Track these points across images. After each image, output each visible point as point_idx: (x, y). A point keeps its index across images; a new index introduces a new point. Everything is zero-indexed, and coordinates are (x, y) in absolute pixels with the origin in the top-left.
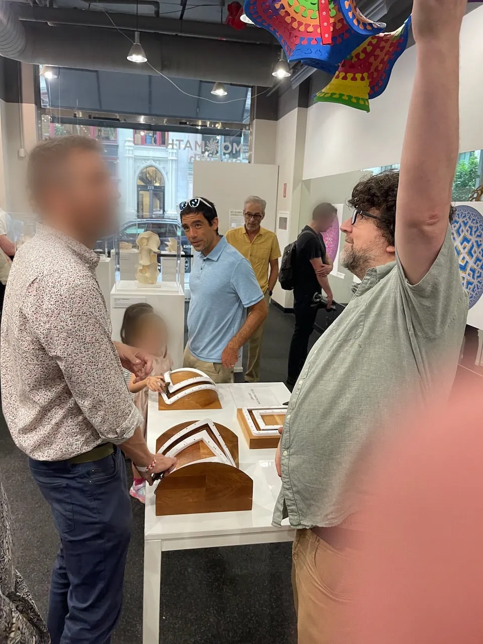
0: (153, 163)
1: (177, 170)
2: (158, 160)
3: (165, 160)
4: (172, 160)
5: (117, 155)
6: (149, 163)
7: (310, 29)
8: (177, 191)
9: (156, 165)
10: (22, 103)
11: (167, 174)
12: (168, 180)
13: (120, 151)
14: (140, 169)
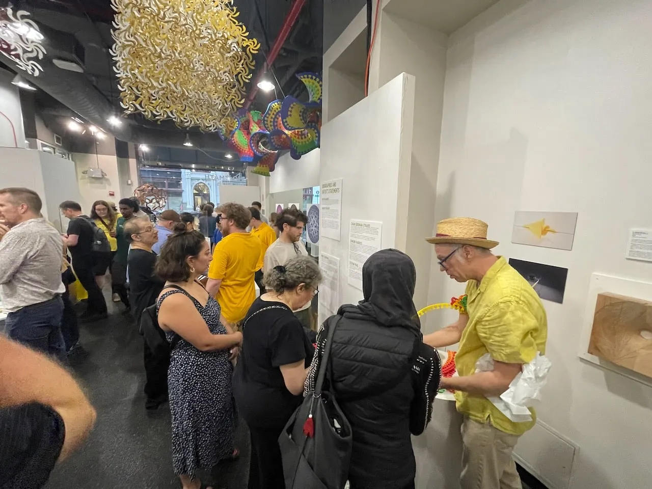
0: (202, 181)
1: (216, 185)
2: (205, 180)
3: (210, 180)
4: (213, 180)
6: (200, 181)
7: (246, 152)
8: (217, 196)
9: (204, 182)
10: (128, 158)
11: (211, 187)
12: (212, 190)
13: (182, 174)
14: (195, 184)
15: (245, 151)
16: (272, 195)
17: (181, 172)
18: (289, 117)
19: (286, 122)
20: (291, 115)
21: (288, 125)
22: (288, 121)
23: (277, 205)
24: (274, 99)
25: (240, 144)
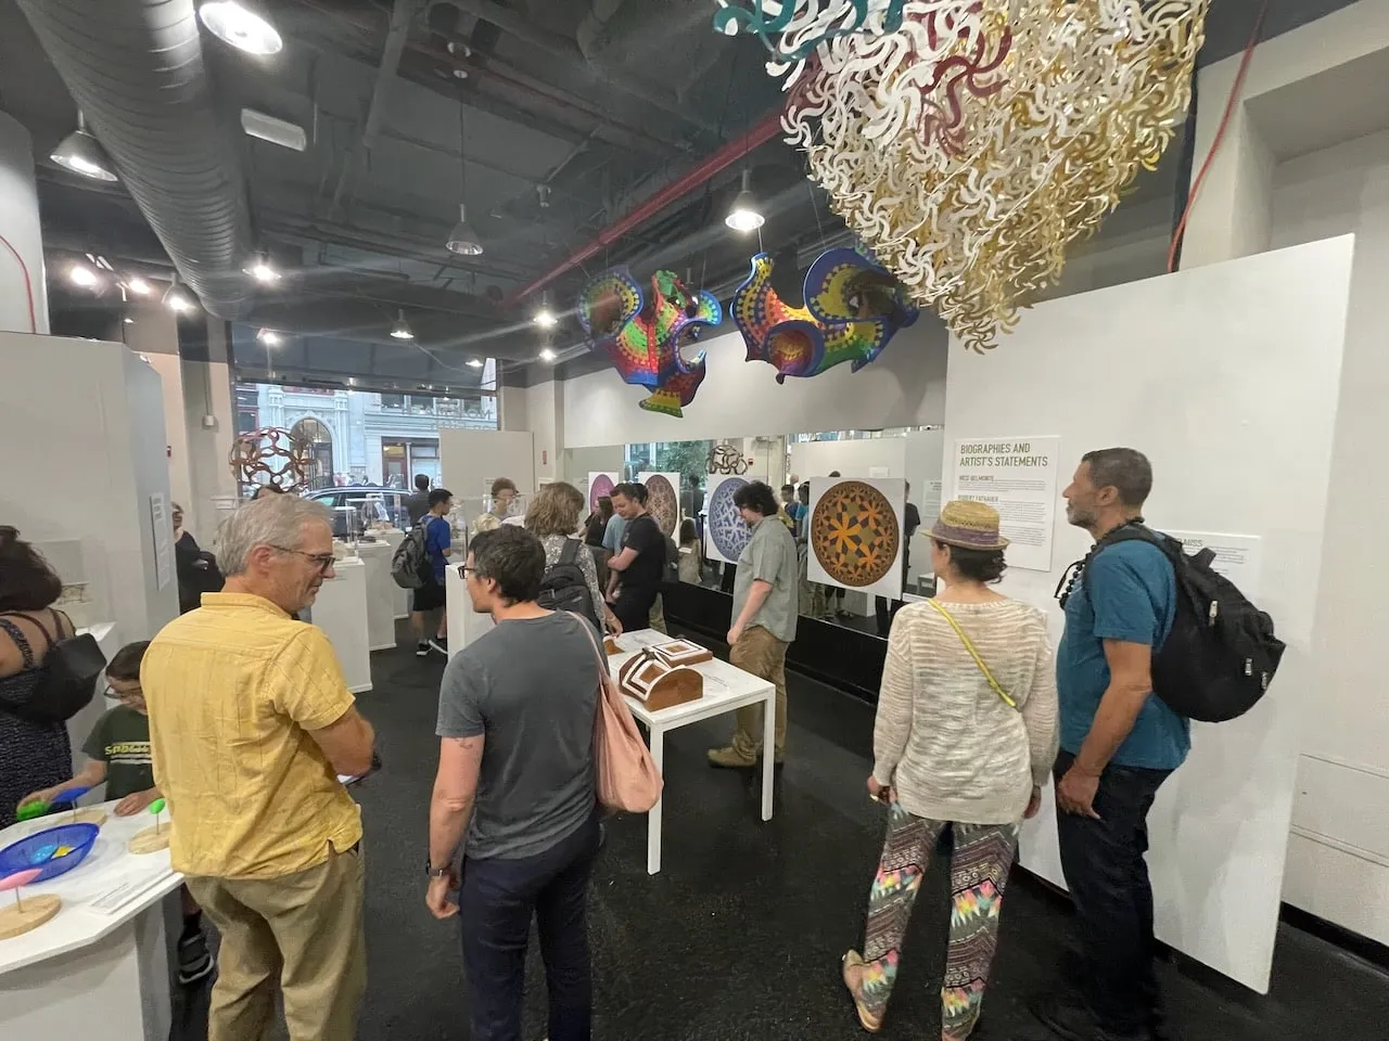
0: (313, 415)
1: (349, 424)
2: (322, 412)
3: (332, 412)
4: (341, 412)
5: (256, 404)
6: (306, 415)
7: (643, 363)
8: (350, 449)
9: (319, 417)
10: (208, 360)
11: (334, 427)
12: (337, 436)
13: (261, 399)
14: (293, 423)
15: (640, 360)
16: (570, 452)
17: (257, 393)
18: (824, 293)
19: (817, 303)
20: (826, 290)
21: (821, 310)
22: (820, 302)
23: (593, 476)
24: (755, 252)
25: (630, 345)
